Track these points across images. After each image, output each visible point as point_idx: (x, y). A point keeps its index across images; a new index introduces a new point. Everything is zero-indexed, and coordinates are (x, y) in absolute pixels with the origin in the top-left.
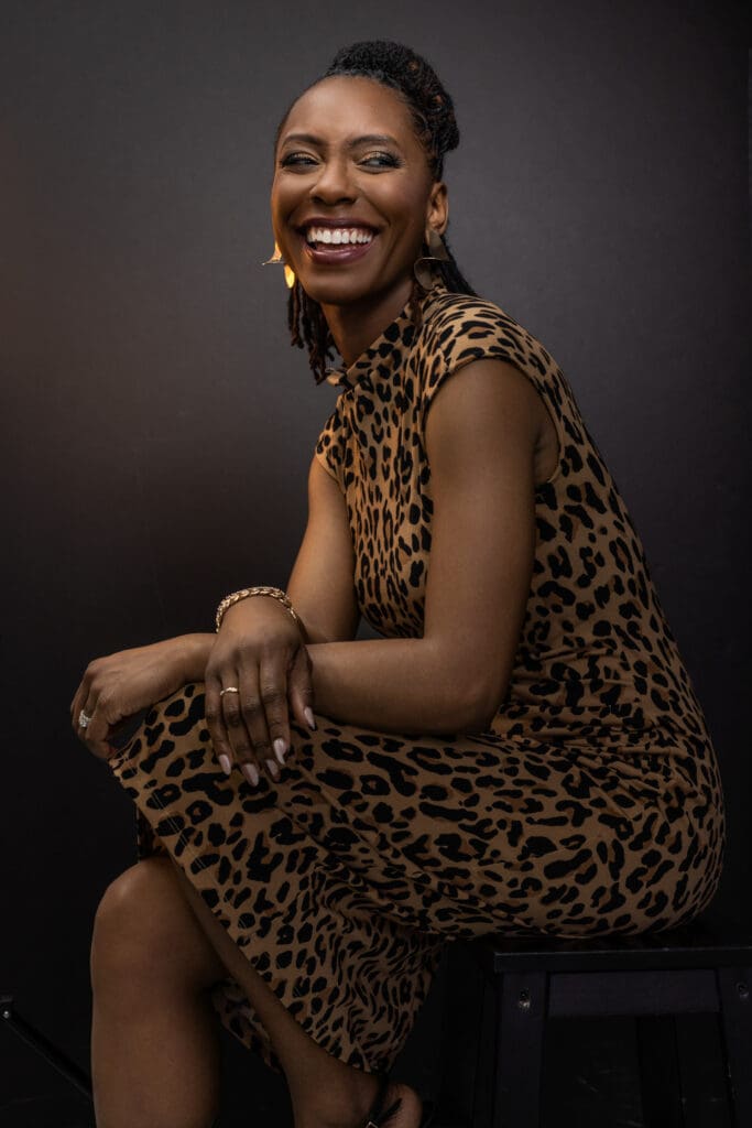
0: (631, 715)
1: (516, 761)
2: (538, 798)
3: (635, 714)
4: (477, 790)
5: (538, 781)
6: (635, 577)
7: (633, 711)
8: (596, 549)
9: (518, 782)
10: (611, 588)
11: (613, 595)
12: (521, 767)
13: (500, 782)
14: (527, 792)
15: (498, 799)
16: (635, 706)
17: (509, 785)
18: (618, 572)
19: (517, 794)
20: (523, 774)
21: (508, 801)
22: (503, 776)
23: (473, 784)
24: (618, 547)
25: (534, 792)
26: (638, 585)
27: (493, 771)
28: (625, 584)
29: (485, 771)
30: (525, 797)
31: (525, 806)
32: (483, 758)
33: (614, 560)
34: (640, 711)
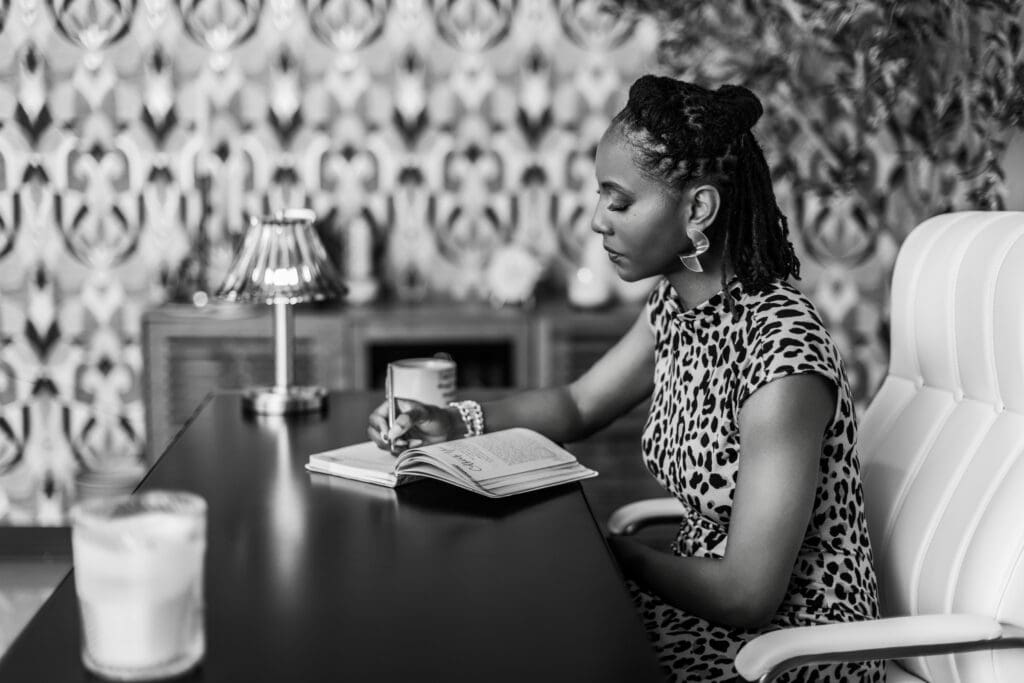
0: (814, 599)
1: (703, 641)
2: (720, 666)
3: (817, 598)
4: (675, 671)
5: (720, 653)
6: (846, 506)
7: (816, 596)
8: (825, 488)
9: (703, 658)
10: (828, 514)
11: (828, 520)
12: (707, 645)
13: (692, 661)
14: (711, 664)
15: (689, 674)
16: (819, 592)
17: (698, 661)
18: (835, 503)
19: (704, 667)
20: (709, 650)
21: (696, 673)
22: (694, 656)
23: (672, 667)
24: (841, 487)
25: (716, 663)
26: (849, 512)
27: (687, 654)
28: (838, 512)
29: (680, 656)
30: (709, 668)
31: (710, 674)
32: (678, 646)
33: (835, 494)
34: (821, 597)
